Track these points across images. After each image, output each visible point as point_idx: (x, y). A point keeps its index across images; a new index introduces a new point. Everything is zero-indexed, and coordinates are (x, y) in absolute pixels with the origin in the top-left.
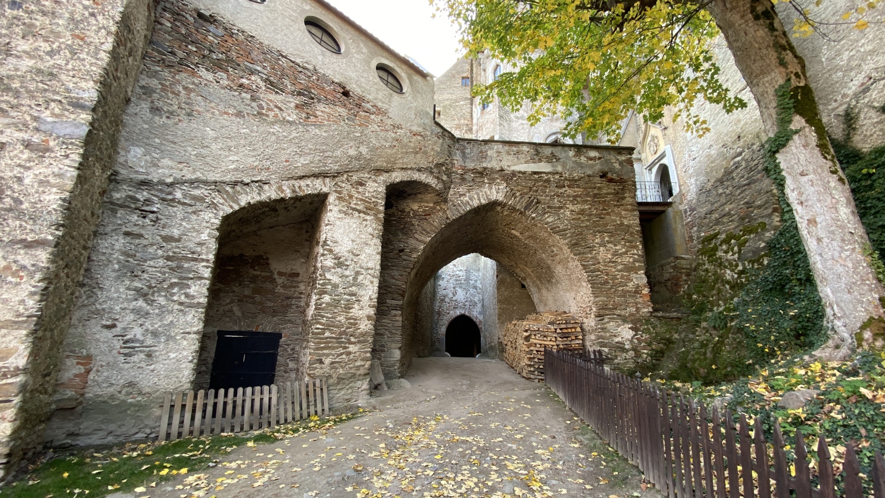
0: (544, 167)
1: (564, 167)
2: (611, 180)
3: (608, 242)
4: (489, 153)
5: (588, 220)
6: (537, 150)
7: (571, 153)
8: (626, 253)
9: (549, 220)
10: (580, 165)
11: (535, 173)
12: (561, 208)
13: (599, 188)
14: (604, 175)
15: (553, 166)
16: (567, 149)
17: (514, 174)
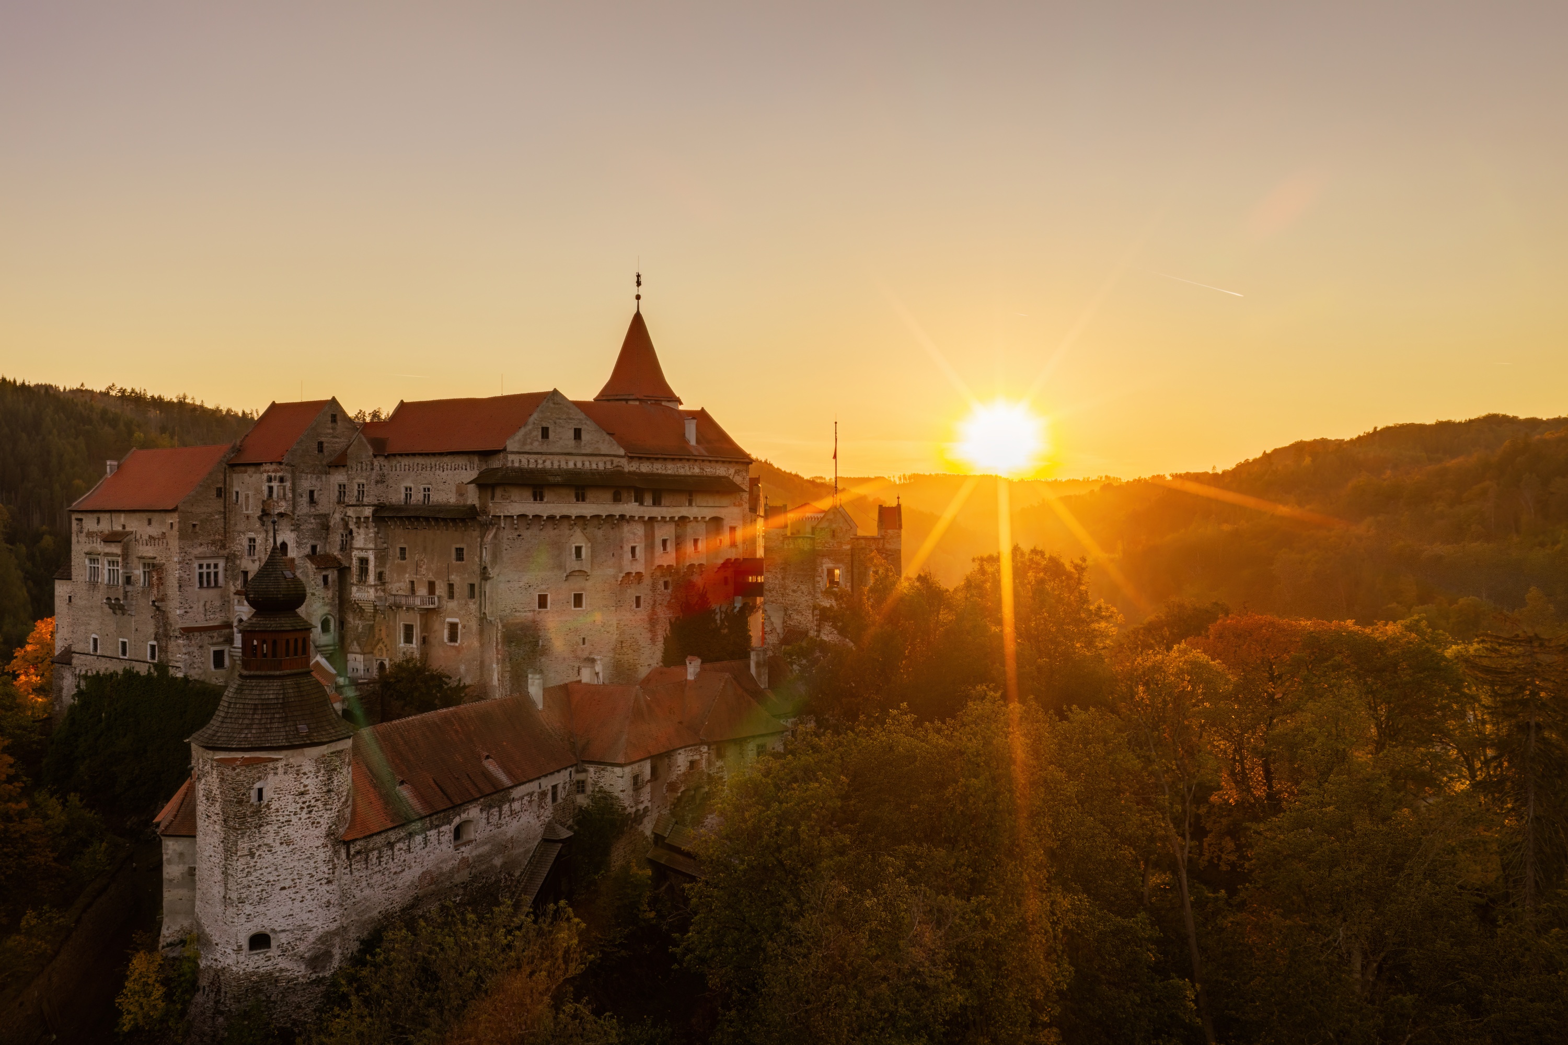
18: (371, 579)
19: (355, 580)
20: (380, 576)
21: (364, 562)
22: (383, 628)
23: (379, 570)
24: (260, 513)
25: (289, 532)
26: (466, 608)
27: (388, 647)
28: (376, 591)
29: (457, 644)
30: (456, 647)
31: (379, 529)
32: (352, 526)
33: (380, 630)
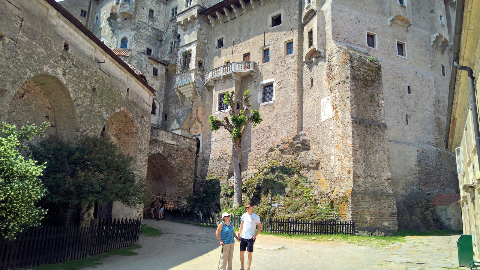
0: (174, 142)
1: (179, 144)
2: (190, 151)
3: (186, 173)
4: (160, 134)
5: (182, 164)
6: (173, 136)
7: (182, 139)
8: (190, 177)
9: (173, 163)
10: (184, 143)
11: (172, 144)
12: (176, 159)
13: (187, 153)
14: (189, 149)
15: (177, 143)
16: (181, 137)
17: (166, 143)
18: (192, 65)
19: (179, 71)
20: (200, 64)
21: (187, 56)
22: (200, 109)
23: (199, 59)
24: (109, 16)
25: (130, 31)
26: (283, 64)
27: (203, 123)
28: (196, 75)
29: (271, 102)
30: (271, 105)
31: (201, 26)
32: (180, 32)
33: (197, 110)
